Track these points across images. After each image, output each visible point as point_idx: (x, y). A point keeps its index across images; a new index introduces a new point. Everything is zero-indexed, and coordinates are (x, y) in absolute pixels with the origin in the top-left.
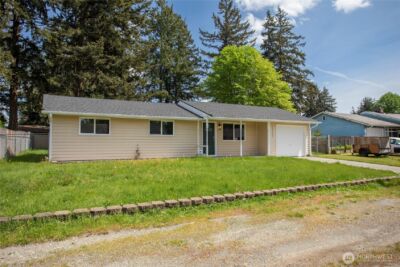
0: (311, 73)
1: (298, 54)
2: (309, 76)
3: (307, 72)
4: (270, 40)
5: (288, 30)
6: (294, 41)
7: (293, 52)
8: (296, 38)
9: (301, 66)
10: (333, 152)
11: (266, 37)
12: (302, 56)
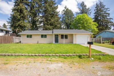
0: (112, 19)
1: (106, 14)
2: (111, 20)
3: (110, 18)
4: (97, 11)
5: (103, 7)
6: (105, 10)
7: (105, 13)
8: (106, 9)
9: (108, 17)
10: (103, 43)
11: (96, 11)
12: (109, 14)
